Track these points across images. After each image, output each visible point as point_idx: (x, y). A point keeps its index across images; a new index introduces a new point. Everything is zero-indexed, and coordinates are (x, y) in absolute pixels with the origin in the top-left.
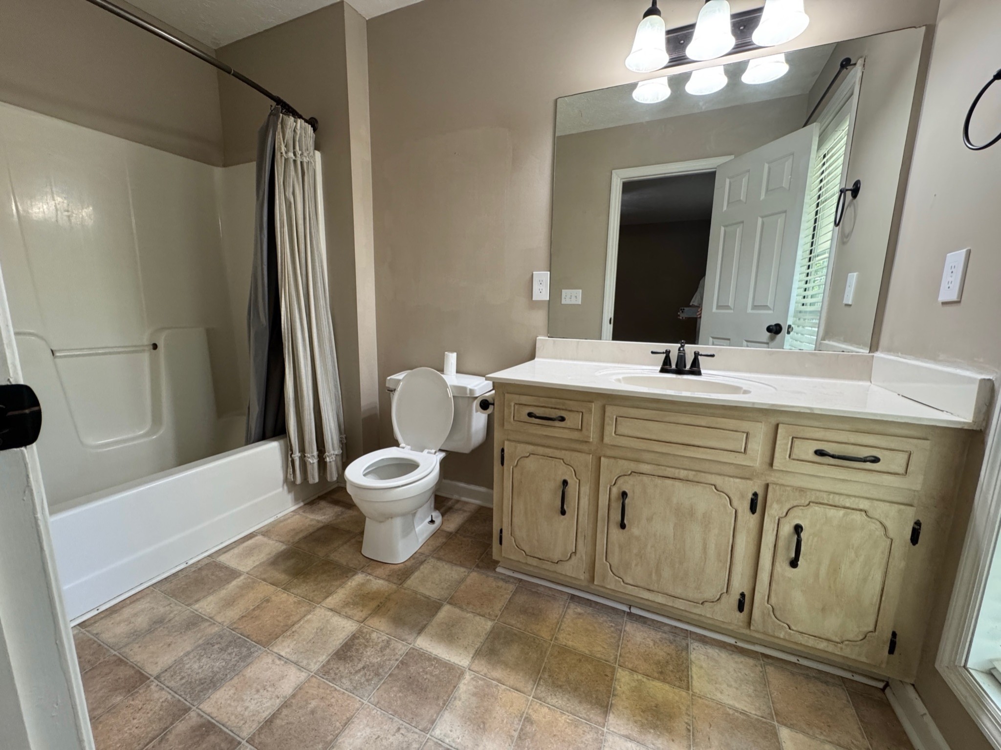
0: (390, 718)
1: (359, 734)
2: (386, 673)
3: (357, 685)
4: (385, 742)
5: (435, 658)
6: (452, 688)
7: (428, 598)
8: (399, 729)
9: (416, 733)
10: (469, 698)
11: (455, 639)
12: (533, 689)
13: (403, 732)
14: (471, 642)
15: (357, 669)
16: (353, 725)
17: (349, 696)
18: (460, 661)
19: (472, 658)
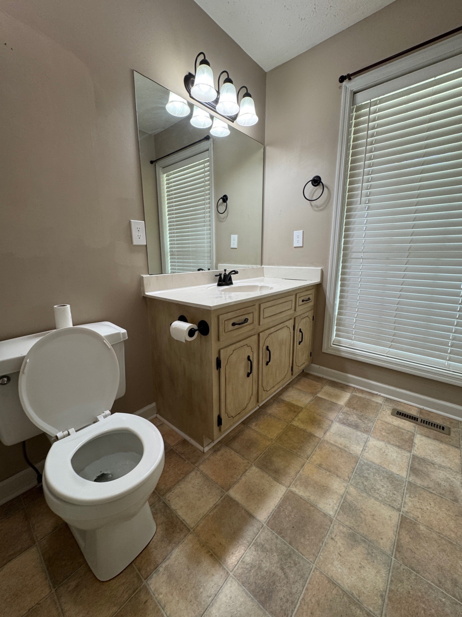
0: (325, 545)
1: (339, 570)
2: (288, 548)
3: (299, 575)
4: (342, 549)
5: (278, 508)
6: (302, 500)
7: (216, 506)
8: (332, 538)
9: (334, 526)
10: (309, 491)
11: (264, 492)
12: (302, 459)
13: (334, 535)
14: (267, 482)
15: (283, 576)
16: (334, 576)
17: (309, 583)
18: (282, 491)
19: (280, 483)
